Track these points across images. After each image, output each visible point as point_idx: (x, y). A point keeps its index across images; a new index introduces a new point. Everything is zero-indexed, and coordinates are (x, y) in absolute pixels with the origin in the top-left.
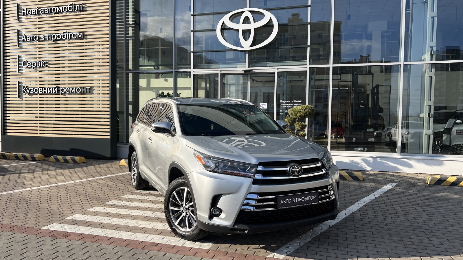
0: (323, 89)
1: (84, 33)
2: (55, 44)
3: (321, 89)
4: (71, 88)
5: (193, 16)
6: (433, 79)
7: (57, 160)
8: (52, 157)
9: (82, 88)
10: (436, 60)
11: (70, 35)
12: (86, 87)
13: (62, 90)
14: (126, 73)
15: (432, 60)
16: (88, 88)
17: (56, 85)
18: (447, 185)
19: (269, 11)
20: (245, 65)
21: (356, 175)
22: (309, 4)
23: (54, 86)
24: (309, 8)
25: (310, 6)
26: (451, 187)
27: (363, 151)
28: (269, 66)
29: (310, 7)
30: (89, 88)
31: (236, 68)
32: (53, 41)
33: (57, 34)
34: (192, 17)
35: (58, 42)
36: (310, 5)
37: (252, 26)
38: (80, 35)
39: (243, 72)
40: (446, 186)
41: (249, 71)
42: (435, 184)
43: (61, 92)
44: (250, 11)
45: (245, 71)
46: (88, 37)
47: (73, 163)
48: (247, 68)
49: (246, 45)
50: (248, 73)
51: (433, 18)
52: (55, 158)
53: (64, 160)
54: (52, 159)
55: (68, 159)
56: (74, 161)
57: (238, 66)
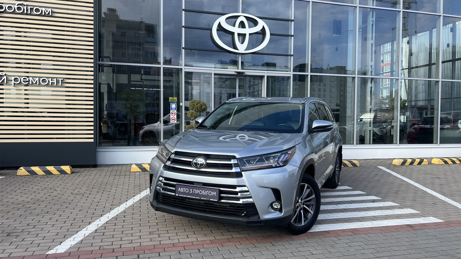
1: (53, 9)
4: (31, 79)
5: (185, 11)
7: (34, 173)
8: (21, 169)
9: (50, 79)
11: (30, 8)
12: (57, 78)
13: (16, 79)
16: (60, 79)
17: (4, 73)
19: (263, 20)
20: (236, 67)
24: (293, 23)
30: (63, 79)
31: (227, 69)
33: (8, 4)
34: (183, 12)
36: (293, 20)
38: (47, 11)
43: (13, 82)
45: (238, 73)
47: (60, 175)
48: (240, 70)
49: (242, 48)
50: (241, 75)
52: (28, 170)
53: (44, 171)
54: (22, 171)
55: (51, 170)
56: (63, 172)
57: (229, 67)
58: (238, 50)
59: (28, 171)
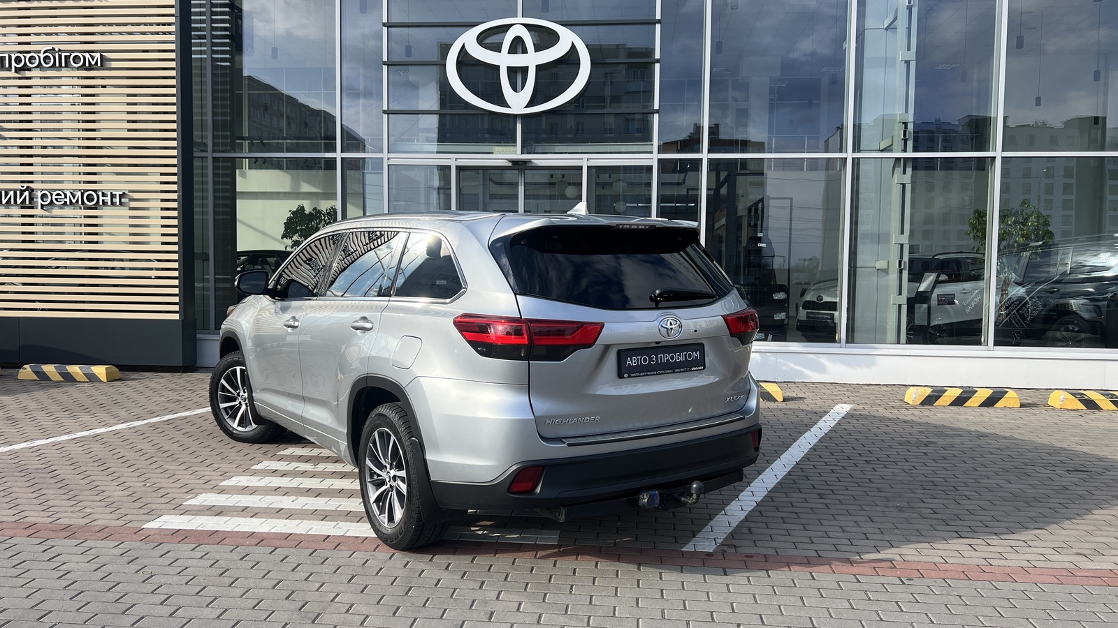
0: (639, 205)
1: (103, 54)
2: (20, 78)
3: (636, 205)
5: (388, 27)
6: (908, 188)
7: (43, 377)
8: (26, 369)
10: (915, 150)
14: (213, 158)
15: (905, 150)
17: (25, 185)
18: (944, 404)
19: (569, 27)
20: (512, 149)
21: (768, 390)
22: (658, 16)
23: (18, 186)
24: (658, 27)
25: (659, 22)
26: (952, 408)
27: (765, 340)
28: (570, 153)
29: (660, 25)
31: (492, 153)
32: (16, 72)
33: (29, 52)
34: (385, 29)
35: (28, 74)
36: (659, 20)
37: (532, 59)
39: (510, 164)
40: (944, 406)
41: (525, 162)
42: (923, 404)
44: (525, 25)
45: (515, 162)
46: (114, 64)
47: (88, 382)
48: (519, 156)
49: (518, 102)
50: (523, 167)
51: (908, 62)
52: (37, 370)
53: (61, 374)
54: (27, 372)
55: (73, 373)
56: (92, 378)
57: (497, 148)
58: (509, 107)
59: (36, 373)
